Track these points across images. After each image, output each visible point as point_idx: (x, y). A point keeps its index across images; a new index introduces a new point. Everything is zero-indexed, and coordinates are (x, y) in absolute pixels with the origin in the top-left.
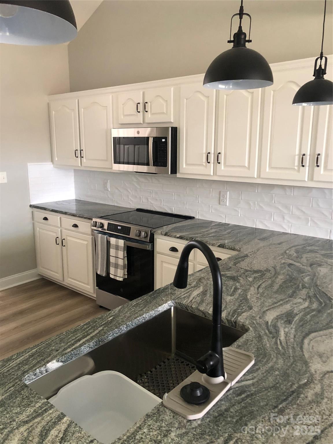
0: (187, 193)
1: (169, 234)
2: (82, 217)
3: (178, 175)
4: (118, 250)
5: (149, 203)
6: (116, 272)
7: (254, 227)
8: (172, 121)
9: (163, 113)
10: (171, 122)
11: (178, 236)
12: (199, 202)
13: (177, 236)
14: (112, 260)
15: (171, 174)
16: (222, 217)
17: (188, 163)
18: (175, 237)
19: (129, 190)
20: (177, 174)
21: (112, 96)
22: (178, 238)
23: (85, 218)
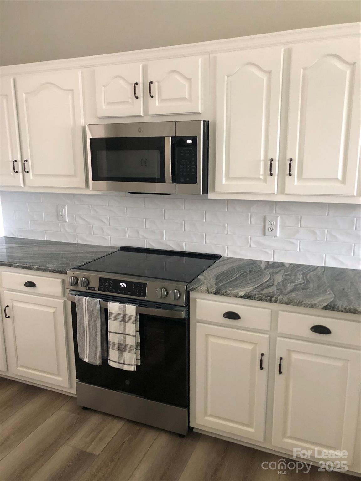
0: (207, 220)
1: (223, 292)
2: (44, 270)
3: (211, 196)
4: (125, 321)
5: (141, 237)
6: (121, 357)
7: (323, 265)
8: (200, 111)
9: (184, 99)
10: (198, 113)
11: (242, 294)
12: (229, 233)
13: (240, 294)
14: (113, 338)
15: (203, 194)
16: (267, 253)
17: (231, 176)
18: (236, 296)
19: (104, 220)
20: (209, 194)
21: (82, 73)
22: (242, 297)
23: (50, 271)
